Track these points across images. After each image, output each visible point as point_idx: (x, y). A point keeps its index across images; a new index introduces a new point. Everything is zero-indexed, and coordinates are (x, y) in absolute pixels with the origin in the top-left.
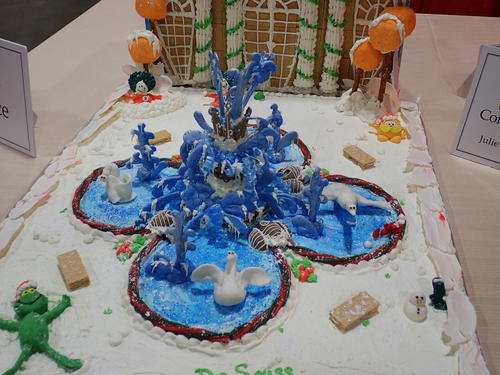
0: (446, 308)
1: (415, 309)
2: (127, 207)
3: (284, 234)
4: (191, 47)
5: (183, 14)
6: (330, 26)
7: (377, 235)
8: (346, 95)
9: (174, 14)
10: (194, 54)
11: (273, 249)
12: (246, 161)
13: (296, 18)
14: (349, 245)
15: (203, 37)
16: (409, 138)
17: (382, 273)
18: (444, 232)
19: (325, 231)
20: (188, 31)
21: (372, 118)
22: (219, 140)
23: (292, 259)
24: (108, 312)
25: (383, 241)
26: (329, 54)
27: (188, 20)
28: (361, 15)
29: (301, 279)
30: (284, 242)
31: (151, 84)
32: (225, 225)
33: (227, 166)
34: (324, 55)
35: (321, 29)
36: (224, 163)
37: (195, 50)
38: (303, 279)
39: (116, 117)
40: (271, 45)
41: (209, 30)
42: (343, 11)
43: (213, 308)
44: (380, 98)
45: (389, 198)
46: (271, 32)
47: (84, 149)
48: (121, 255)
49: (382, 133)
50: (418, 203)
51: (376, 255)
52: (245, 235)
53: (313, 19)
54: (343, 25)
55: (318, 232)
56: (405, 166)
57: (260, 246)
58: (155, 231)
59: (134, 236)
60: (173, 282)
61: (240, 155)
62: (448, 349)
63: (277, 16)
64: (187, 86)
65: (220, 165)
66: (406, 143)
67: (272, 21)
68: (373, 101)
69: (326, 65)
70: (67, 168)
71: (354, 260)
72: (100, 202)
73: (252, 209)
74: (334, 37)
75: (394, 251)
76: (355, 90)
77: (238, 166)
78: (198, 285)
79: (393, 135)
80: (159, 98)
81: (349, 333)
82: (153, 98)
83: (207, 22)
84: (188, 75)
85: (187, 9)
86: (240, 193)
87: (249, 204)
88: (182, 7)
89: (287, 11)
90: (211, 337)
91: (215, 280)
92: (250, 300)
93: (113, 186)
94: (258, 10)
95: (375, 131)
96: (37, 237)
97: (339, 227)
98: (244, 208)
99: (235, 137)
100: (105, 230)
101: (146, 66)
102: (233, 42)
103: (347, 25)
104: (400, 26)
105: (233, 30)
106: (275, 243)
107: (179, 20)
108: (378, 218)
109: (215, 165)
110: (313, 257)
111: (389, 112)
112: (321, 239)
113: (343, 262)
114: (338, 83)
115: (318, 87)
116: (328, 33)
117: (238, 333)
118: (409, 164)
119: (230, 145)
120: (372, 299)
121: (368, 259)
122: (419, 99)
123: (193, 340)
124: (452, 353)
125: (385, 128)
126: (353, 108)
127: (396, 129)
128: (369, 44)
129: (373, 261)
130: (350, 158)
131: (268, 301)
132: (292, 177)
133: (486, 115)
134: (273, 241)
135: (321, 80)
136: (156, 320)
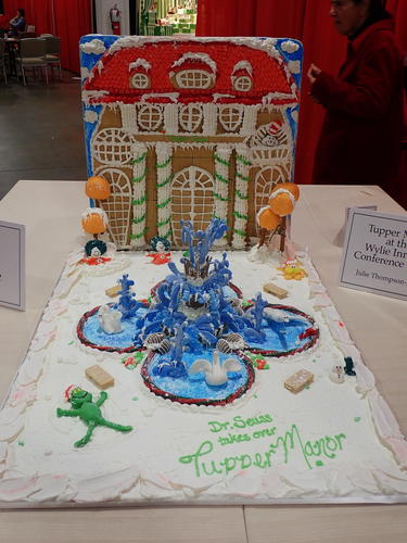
0: (355, 374)
1: (336, 375)
2: (120, 336)
3: (241, 340)
4: (128, 219)
5: (123, 194)
6: (237, 198)
7: (301, 337)
8: (254, 250)
9: (115, 195)
10: (131, 224)
11: (236, 351)
12: (212, 291)
13: (212, 193)
14: (285, 345)
15: (139, 211)
16: (307, 276)
17: (311, 360)
18: (344, 333)
19: (267, 338)
20: (126, 207)
21: (278, 264)
22: (191, 280)
23: (251, 356)
24: (135, 399)
25: (307, 341)
26: (238, 219)
27: (126, 199)
28: (260, 190)
29: (259, 368)
30: (242, 345)
31: (103, 249)
32: (200, 339)
33: (199, 297)
34: (234, 220)
35: (231, 201)
36: (197, 295)
37: (132, 220)
38: (261, 368)
39: (80, 277)
40: (192, 214)
41: (144, 205)
42: (246, 187)
43: (207, 389)
44: (282, 249)
45: (303, 315)
46: (193, 205)
47: (64, 302)
48: (130, 366)
49: (287, 274)
50: (323, 316)
51: (304, 348)
52: (214, 346)
53: (225, 194)
54: (247, 197)
55: (262, 339)
56: (308, 294)
57: (226, 350)
58: (151, 347)
59: (135, 353)
60: (174, 377)
61: (207, 288)
62: (361, 395)
63: (197, 193)
64: (126, 250)
65: (194, 296)
66: (305, 280)
67: (193, 197)
68: (276, 252)
69: (236, 228)
70: (59, 315)
71: (292, 352)
72: (98, 334)
73: (217, 327)
74: (241, 206)
75: (315, 346)
76: (261, 245)
77: (206, 296)
78: (192, 377)
79: (295, 275)
80: (109, 260)
81: (299, 394)
82: (104, 260)
83: (143, 199)
84: (125, 242)
85: (126, 191)
86: (209, 315)
87: (214, 322)
88: (121, 189)
89: (205, 189)
90: (213, 403)
91: (206, 370)
92: (230, 382)
93: (107, 321)
94: (182, 189)
95: (281, 272)
96: (60, 362)
97: (275, 335)
98: (212, 325)
99: (202, 276)
100: (112, 351)
101: (95, 236)
102: (163, 214)
103: (250, 197)
104: (292, 197)
105: (164, 205)
106: (237, 347)
107: (119, 199)
108: (300, 328)
109: (191, 296)
110: (264, 354)
111: (289, 259)
112: (265, 344)
113: (285, 354)
114: (245, 240)
115: (230, 245)
116: (236, 204)
117: (230, 399)
118: (311, 293)
119: (199, 282)
120: (309, 373)
121: (300, 351)
122: (307, 249)
123: (202, 406)
124: (364, 398)
125: (289, 269)
126: (262, 258)
127: (297, 270)
128: (270, 210)
129: (303, 352)
130: (269, 292)
131: (243, 381)
132: (235, 305)
133: (358, 255)
134: (236, 346)
135: (232, 239)
136: (173, 398)
